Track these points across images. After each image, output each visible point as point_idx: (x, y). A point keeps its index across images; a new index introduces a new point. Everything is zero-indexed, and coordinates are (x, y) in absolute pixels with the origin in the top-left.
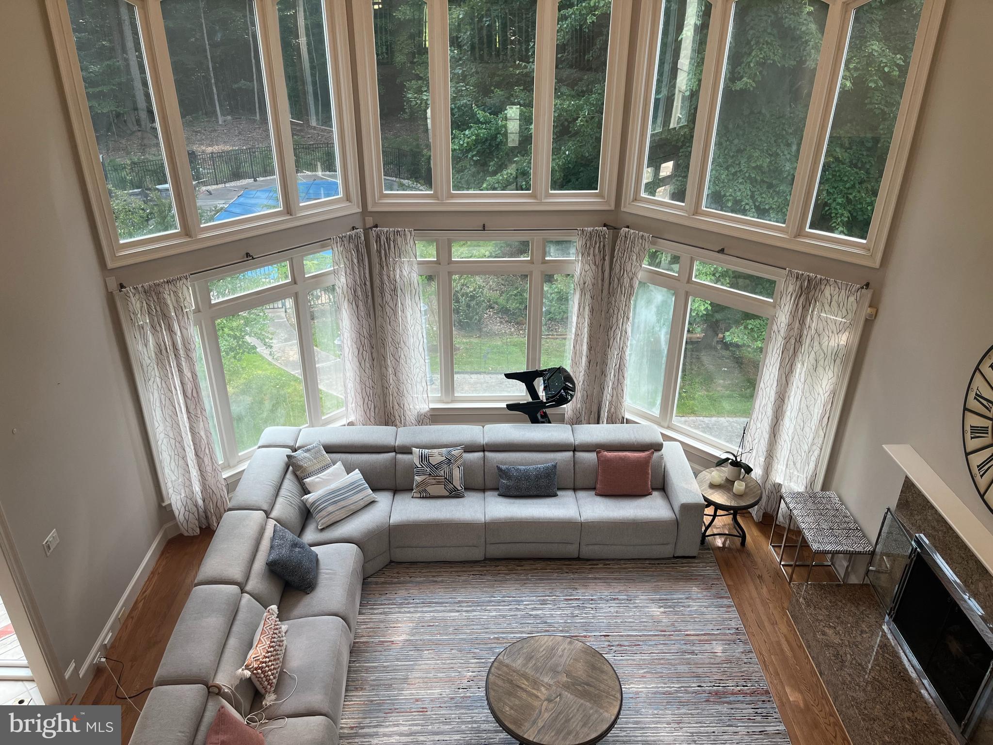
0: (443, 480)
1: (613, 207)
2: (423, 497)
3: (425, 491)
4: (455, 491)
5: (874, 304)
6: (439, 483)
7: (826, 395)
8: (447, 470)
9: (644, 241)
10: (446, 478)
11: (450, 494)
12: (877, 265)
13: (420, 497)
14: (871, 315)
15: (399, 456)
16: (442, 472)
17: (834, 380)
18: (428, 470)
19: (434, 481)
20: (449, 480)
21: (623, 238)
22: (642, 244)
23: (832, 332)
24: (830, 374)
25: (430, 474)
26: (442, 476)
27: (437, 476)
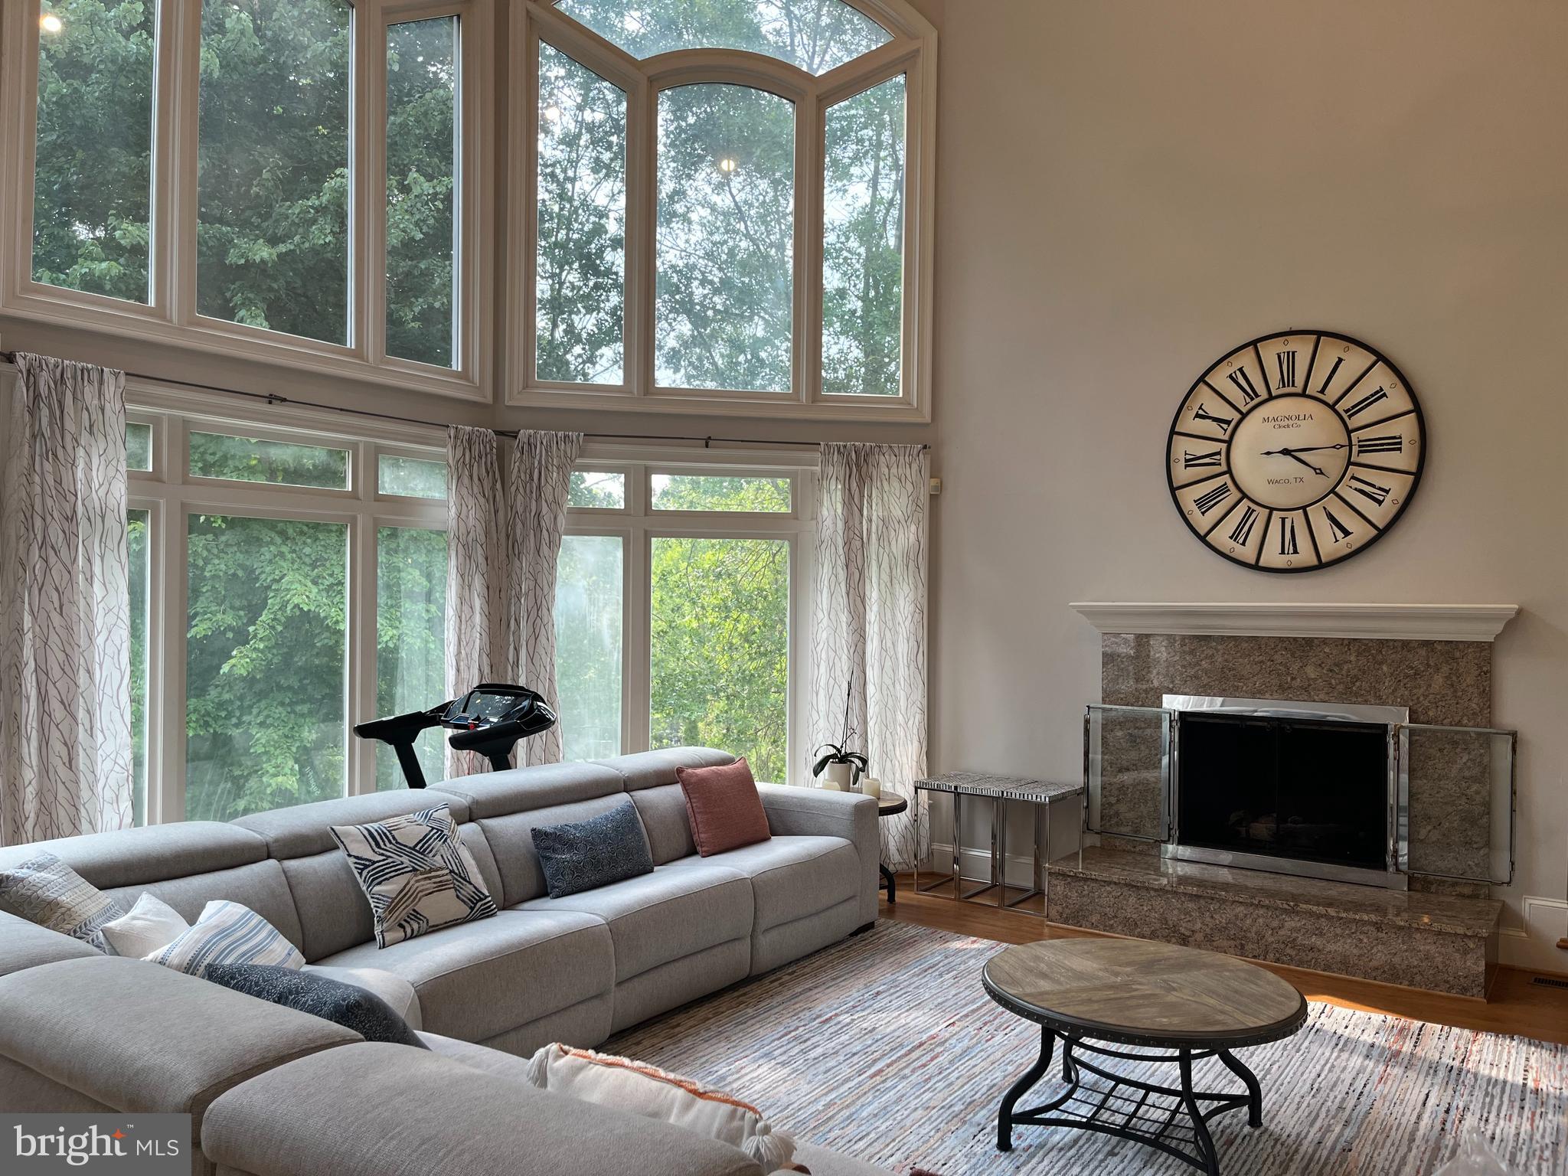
0: (449, 877)
1: (489, 400)
2: (412, 937)
3: (416, 915)
4: (481, 900)
5: (936, 471)
6: (441, 887)
7: (907, 623)
8: (448, 855)
9: (569, 445)
10: (452, 871)
11: (472, 909)
12: (928, 419)
13: (405, 939)
14: (936, 488)
15: (292, 864)
16: (438, 858)
17: (911, 596)
18: (405, 859)
19: (429, 885)
20: (460, 876)
21: (526, 447)
22: (565, 452)
23: (899, 522)
24: (906, 587)
25: (415, 870)
26: (441, 869)
27: (430, 871)
